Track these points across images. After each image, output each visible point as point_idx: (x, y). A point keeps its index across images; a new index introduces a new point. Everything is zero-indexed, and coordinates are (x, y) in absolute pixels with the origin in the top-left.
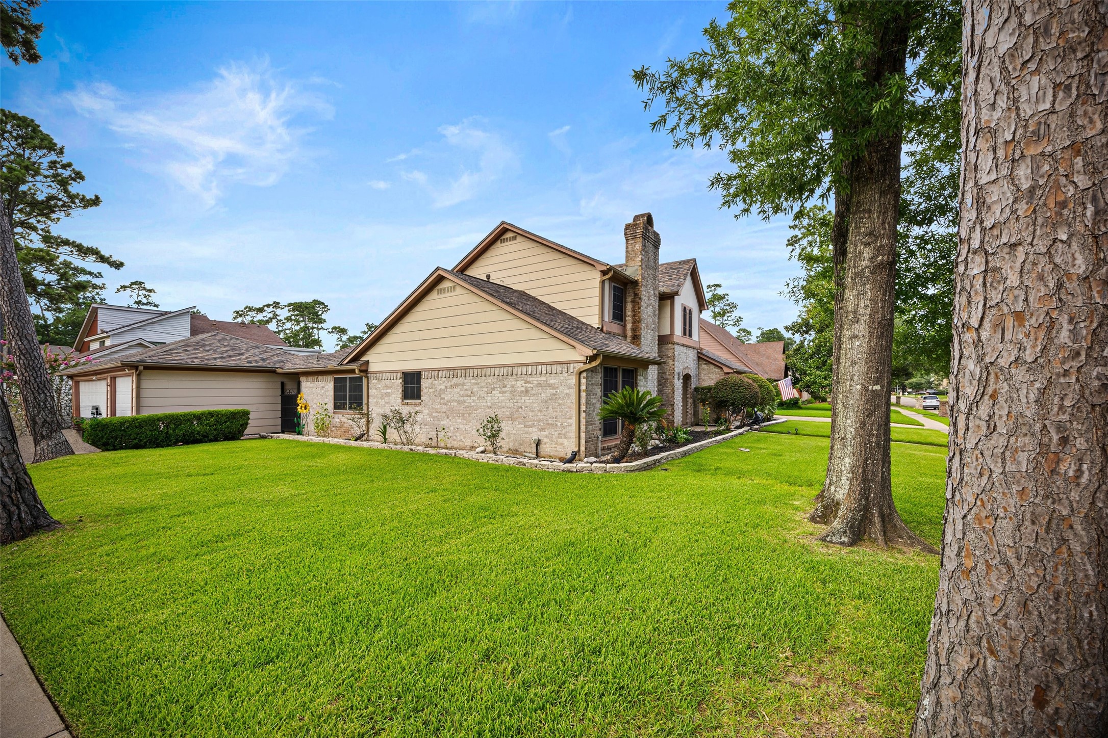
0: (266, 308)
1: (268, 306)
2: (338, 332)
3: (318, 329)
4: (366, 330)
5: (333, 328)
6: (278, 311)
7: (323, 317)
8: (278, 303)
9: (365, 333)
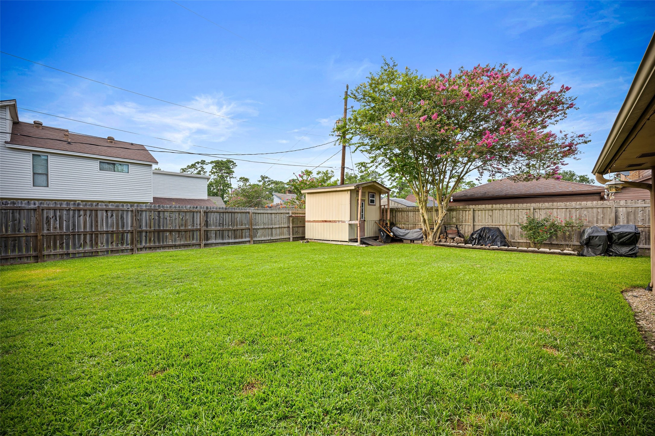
0: (197, 164)
1: (198, 163)
2: (244, 180)
3: (230, 178)
4: (261, 180)
5: (240, 178)
6: (204, 166)
7: (233, 170)
8: (204, 161)
9: (260, 181)
